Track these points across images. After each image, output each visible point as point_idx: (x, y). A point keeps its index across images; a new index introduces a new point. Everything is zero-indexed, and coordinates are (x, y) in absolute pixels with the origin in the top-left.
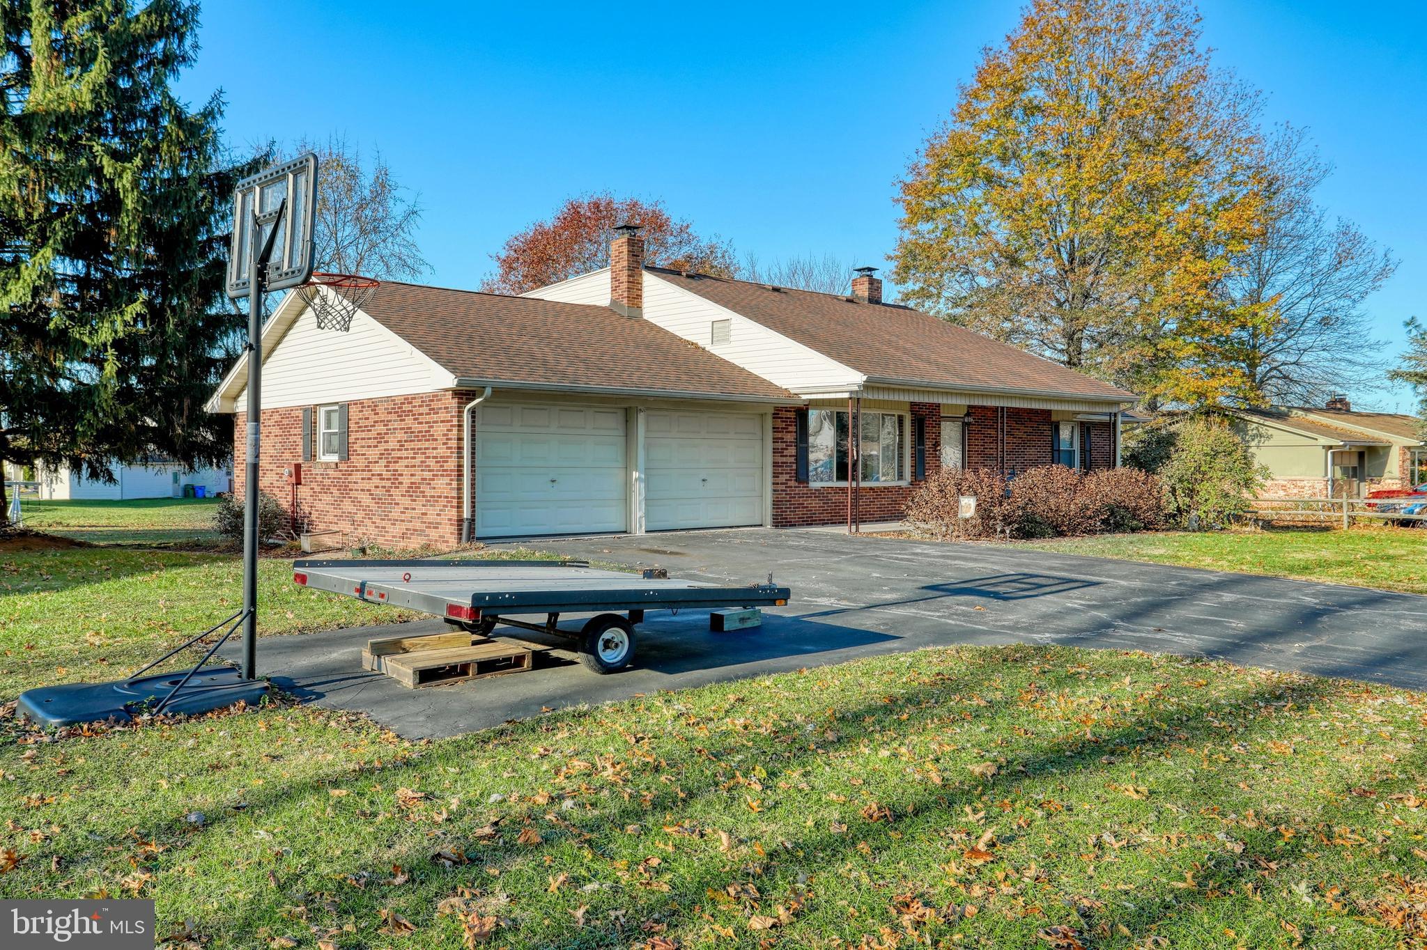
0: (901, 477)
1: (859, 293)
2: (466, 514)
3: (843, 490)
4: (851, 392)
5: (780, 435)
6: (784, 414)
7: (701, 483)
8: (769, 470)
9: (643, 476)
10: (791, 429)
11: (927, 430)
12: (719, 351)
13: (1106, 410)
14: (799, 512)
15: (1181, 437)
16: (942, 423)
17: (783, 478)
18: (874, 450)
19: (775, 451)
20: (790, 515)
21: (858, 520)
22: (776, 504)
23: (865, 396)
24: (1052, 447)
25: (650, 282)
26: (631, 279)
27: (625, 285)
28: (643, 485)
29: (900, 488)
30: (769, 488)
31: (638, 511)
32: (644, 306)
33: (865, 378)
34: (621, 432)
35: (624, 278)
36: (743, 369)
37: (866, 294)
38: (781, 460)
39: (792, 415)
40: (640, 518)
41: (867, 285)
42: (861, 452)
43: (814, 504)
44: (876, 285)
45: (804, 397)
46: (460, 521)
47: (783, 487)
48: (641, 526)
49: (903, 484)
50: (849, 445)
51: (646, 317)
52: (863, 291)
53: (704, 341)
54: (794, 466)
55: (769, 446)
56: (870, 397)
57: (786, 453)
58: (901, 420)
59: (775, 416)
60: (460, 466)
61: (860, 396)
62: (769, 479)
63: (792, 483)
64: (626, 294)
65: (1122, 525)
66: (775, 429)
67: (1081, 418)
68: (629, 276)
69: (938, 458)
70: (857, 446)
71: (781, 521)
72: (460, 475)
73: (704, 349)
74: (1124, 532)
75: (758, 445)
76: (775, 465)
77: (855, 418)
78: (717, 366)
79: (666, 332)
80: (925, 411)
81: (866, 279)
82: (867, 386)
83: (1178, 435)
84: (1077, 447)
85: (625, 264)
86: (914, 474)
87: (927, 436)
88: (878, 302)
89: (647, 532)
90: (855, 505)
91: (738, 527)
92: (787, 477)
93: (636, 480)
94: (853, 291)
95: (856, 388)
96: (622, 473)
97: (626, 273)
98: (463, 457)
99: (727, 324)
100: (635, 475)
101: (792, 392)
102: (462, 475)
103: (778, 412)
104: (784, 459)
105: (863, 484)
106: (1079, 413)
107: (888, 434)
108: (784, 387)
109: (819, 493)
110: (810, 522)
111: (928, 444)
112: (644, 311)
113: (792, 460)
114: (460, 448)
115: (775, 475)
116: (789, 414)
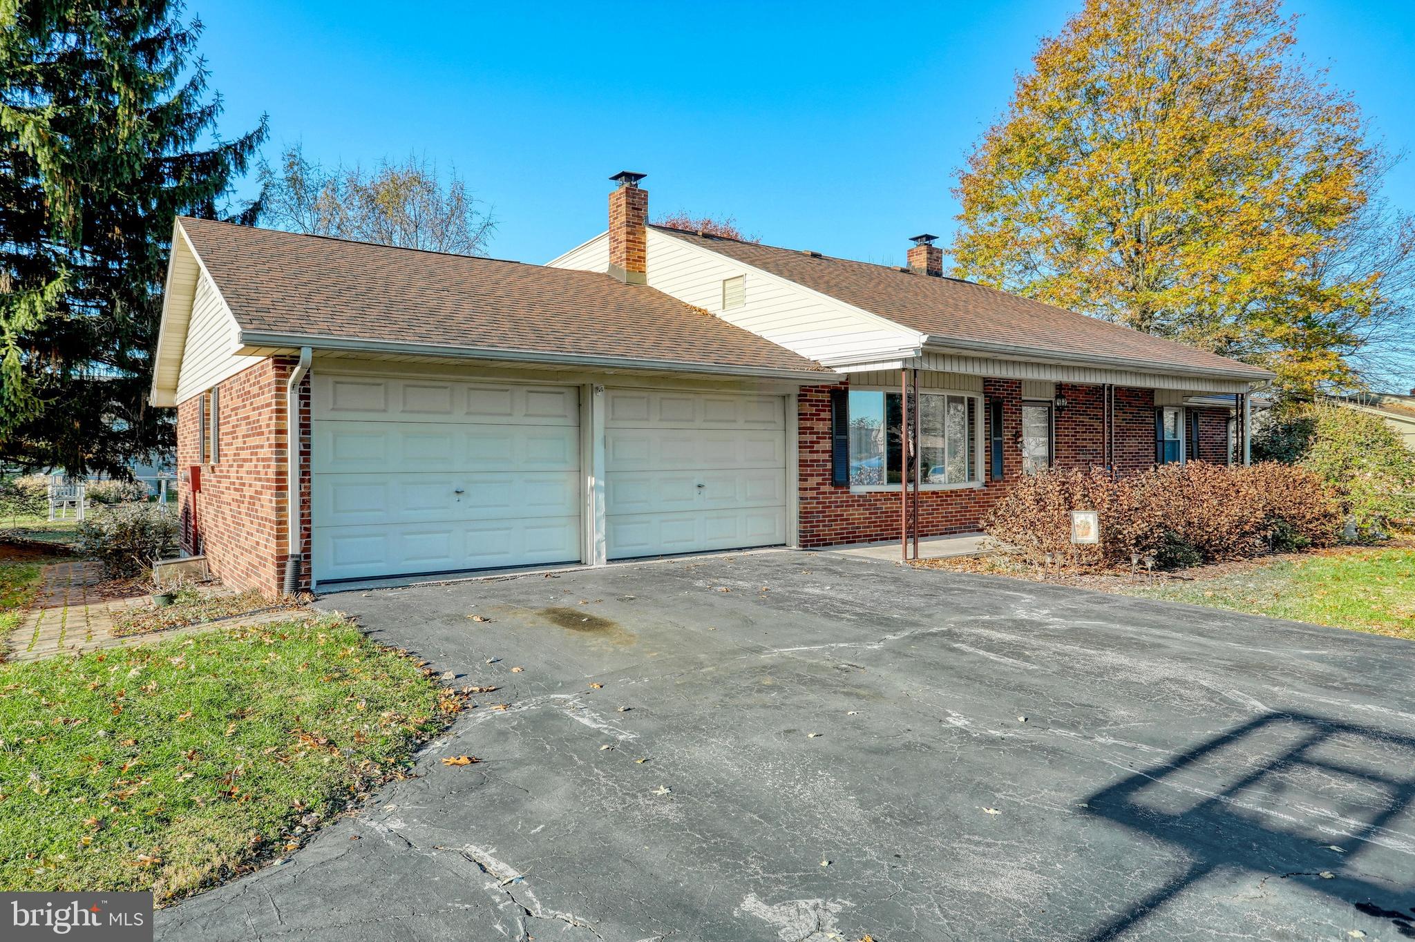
0: (972, 476)
1: (916, 264)
2: (293, 546)
3: (896, 495)
4: (905, 360)
5: (808, 424)
6: (813, 396)
7: (697, 490)
8: (794, 471)
9: (602, 483)
10: (823, 415)
11: (1004, 416)
12: (732, 317)
13: (1232, 389)
14: (837, 526)
15: (1321, 422)
16: (1024, 408)
17: (813, 482)
18: (938, 443)
19: (802, 445)
20: (822, 530)
21: (917, 532)
22: (805, 516)
23: (925, 366)
24: (1156, 437)
25: (653, 239)
26: (631, 237)
27: (624, 245)
28: (602, 496)
29: (971, 490)
30: (794, 495)
31: (597, 535)
32: (648, 270)
33: (924, 338)
34: (571, 420)
35: (622, 237)
36: (761, 338)
37: (925, 265)
38: (809, 457)
39: (826, 397)
40: (599, 542)
41: (925, 255)
42: (919, 445)
43: (857, 514)
44: (935, 254)
45: (839, 371)
46: (281, 559)
47: (814, 493)
48: (599, 554)
49: (976, 485)
50: (903, 436)
51: (650, 283)
52: (921, 262)
53: (712, 306)
54: (829, 465)
55: (794, 437)
56: (933, 368)
57: (816, 447)
58: (971, 403)
59: (802, 398)
60: (281, 474)
61: (917, 366)
62: (794, 483)
63: (827, 488)
64: (624, 256)
65: (1284, 541)
66: (802, 416)
67: (1193, 402)
68: (628, 233)
69: (1019, 452)
70: (915, 437)
71: (811, 540)
72: (281, 488)
73: (713, 316)
74: (1288, 551)
75: (779, 436)
76: (803, 463)
77: (912, 399)
78: (725, 333)
79: (671, 299)
80: (1002, 393)
81: (924, 248)
82: (928, 353)
83: (1317, 422)
84: (1181, 436)
85: (624, 219)
86: (989, 473)
87: (1004, 424)
88: (938, 274)
89: (610, 560)
90: (913, 515)
91: (751, 548)
92: (820, 479)
93: (592, 489)
94: (909, 263)
95: (912, 354)
96: (572, 480)
97: (624, 229)
98: (285, 460)
99: (740, 281)
100: (591, 481)
101: (823, 364)
102: (286, 488)
103: (805, 393)
104: (815, 456)
105: (922, 488)
106: (1192, 394)
107: (954, 423)
108: (812, 359)
109: (865, 501)
110: (850, 539)
111: (1007, 435)
112: (648, 276)
113: (827, 456)
114: (280, 446)
115: (803, 478)
116: (820, 396)
